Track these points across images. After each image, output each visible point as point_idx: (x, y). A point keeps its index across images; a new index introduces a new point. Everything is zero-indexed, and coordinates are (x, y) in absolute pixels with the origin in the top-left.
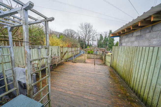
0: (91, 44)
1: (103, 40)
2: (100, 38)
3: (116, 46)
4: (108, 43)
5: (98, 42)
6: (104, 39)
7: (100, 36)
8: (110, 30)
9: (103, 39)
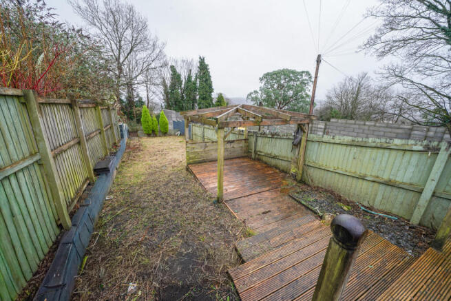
0: (141, 98)
1: (183, 86)
2: (172, 79)
3: (218, 105)
4: (198, 97)
5: (166, 93)
6: (183, 83)
7: (171, 73)
8: (200, 58)
9: (181, 84)
